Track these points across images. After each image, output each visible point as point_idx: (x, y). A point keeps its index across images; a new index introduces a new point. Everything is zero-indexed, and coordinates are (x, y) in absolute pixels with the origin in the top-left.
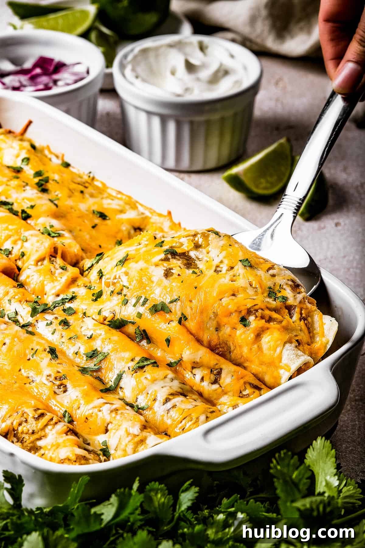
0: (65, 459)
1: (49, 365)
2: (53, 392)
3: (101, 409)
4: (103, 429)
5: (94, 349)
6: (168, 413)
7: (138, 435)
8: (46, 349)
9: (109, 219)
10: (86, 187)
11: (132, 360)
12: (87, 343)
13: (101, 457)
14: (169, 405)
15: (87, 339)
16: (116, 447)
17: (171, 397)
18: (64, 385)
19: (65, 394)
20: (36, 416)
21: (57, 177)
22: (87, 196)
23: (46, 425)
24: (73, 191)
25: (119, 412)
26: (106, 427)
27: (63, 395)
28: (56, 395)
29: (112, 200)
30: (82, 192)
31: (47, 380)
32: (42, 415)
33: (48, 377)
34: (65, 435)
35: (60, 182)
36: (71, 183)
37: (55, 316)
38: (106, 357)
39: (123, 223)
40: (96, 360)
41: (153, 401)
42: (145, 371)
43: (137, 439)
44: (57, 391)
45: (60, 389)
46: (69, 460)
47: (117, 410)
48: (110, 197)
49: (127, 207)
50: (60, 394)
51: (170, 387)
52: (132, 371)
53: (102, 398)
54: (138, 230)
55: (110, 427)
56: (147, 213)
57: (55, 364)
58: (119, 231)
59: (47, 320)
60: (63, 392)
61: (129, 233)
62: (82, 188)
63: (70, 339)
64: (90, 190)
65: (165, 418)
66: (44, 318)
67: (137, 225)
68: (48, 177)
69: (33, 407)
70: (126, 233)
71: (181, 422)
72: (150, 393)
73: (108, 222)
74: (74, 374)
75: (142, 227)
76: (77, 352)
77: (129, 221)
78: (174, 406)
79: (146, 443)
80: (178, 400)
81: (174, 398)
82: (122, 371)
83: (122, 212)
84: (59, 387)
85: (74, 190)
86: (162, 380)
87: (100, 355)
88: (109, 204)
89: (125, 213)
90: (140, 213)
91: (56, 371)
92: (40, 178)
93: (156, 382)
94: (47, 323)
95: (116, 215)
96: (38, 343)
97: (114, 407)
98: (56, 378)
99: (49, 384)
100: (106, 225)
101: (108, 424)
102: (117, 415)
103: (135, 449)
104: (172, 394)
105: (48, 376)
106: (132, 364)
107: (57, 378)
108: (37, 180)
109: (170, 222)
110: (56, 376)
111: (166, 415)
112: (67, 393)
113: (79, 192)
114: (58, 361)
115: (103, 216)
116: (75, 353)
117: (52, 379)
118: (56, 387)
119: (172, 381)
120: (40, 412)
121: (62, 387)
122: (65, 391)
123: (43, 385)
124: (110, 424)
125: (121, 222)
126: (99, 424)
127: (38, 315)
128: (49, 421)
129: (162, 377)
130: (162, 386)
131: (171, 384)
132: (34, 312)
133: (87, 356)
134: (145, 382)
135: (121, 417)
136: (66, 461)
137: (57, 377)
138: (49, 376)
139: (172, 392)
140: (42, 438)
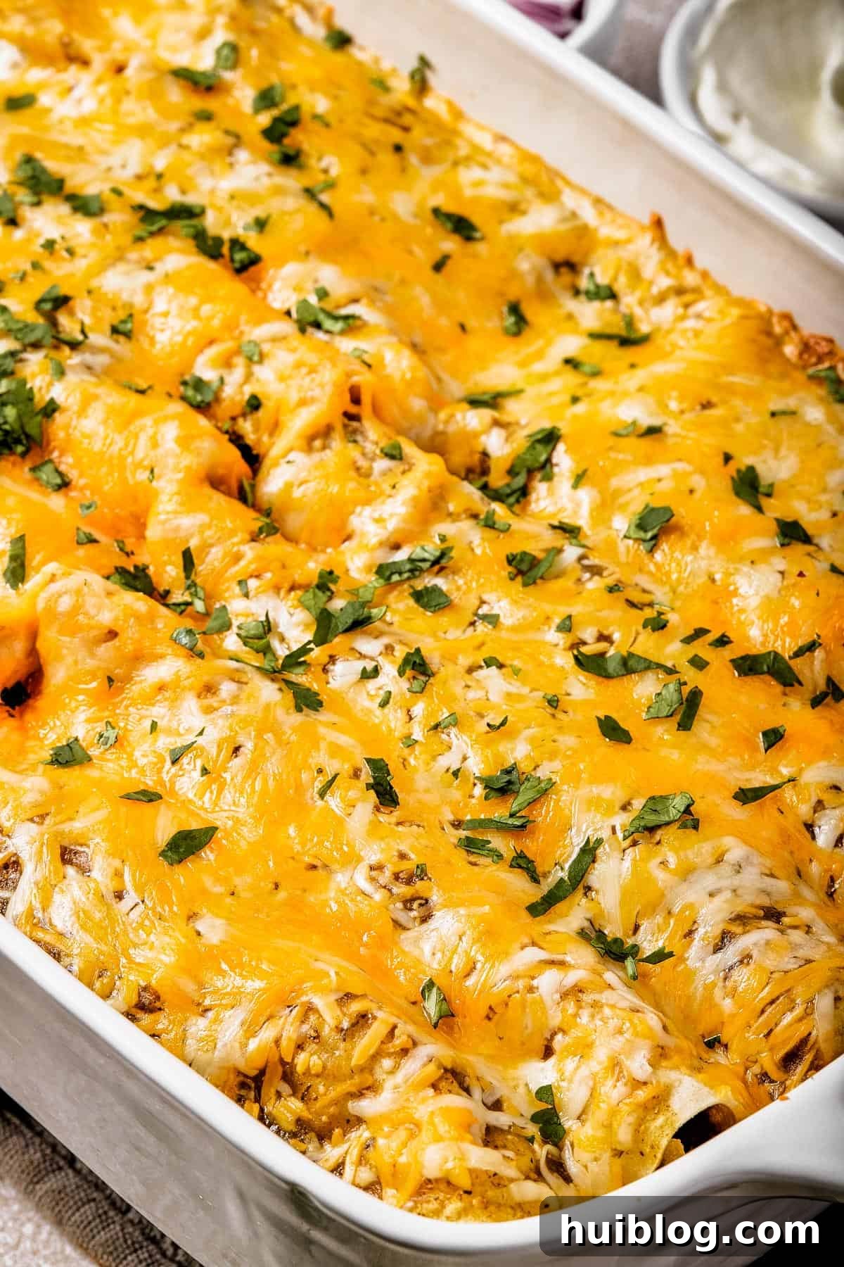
0: (437, 1180)
1: (374, 830)
2: (391, 923)
3: (535, 983)
4: (539, 1044)
5: (507, 765)
6: (725, 979)
7: (645, 1083)
8: (360, 770)
9: (482, 239)
10: (406, 129)
11: (625, 807)
12: (488, 744)
13: (536, 1146)
14: (731, 954)
15: (488, 728)
16: (584, 1112)
17: (736, 929)
18: (422, 898)
19: (425, 926)
20: (346, 1025)
21: (321, 104)
22: (413, 160)
23: (376, 1057)
24: (375, 149)
25: (587, 998)
26: (547, 1039)
27: (417, 930)
28: (399, 930)
29: (484, 167)
30: (398, 148)
31: (373, 879)
32: (362, 1020)
33: (374, 873)
34: (431, 1091)
35: (332, 120)
36: (368, 121)
37: (385, 640)
38: (545, 791)
39: (521, 249)
40: (515, 804)
41: (685, 937)
42: (658, 843)
43: (642, 1095)
44: (403, 917)
45: (411, 910)
46: (449, 1183)
47: (580, 991)
48: (477, 157)
49: (529, 193)
50: (410, 926)
51: (735, 891)
52: (625, 838)
53: (534, 944)
54: (564, 270)
55: (559, 1040)
56: (588, 215)
57: (390, 824)
58: (514, 275)
59: (362, 656)
60: (418, 920)
61: (540, 280)
62: (396, 135)
63: (436, 727)
64: (419, 136)
65: (718, 993)
66: (353, 649)
67: (560, 256)
68: (296, 108)
69: (337, 990)
70: (530, 281)
71: (763, 1012)
72: (676, 910)
73: (480, 248)
74: (449, 863)
75: (576, 259)
76: (459, 770)
77: (541, 241)
78: (745, 959)
79: (668, 1106)
80: (757, 937)
81: (744, 933)
82: (593, 840)
83: (514, 208)
84: (408, 903)
85: (377, 142)
86: (710, 867)
87: (527, 785)
88: (479, 184)
89: (524, 213)
90: (567, 213)
91: (396, 854)
92: (275, 112)
93: (692, 878)
94: (365, 668)
95: (501, 222)
96: (336, 750)
97: (573, 977)
98: (396, 877)
99: (379, 896)
100: (475, 256)
101: (554, 1034)
102: (580, 1007)
103: (640, 1126)
104: (741, 919)
105: (372, 868)
106: (621, 820)
107: (401, 875)
108: (265, 119)
109: (660, 249)
110: (397, 870)
111: (720, 984)
112: (432, 924)
113: (390, 149)
114: (397, 814)
115: (462, 227)
116: (451, 771)
117: (386, 877)
118: (399, 905)
119: (739, 872)
120: (356, 1007)
121: (415, 905)
122: (425, 919)
123: (359, 898)
124: (559, 1037)
125: (516, 245)
126: (526, 1027)
127: (337, 640)
128: (382, 1042)
129: (711, 860)
130: (711, 888)
131: (736, 881)
132: (325, 627)
133: (486, 787)
134: (661, 876)
135: (593, 1016)
136: (443, 1186)
137: (398, 874)
138: (378, 868)
139: (740, 908)
140: (364, 1092)
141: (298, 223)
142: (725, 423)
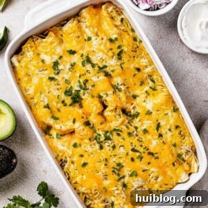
1: (104, 168)
3: (115, 192)
18: (106, 178)
21: (126, 49)
22: (135, 59)
33: (102, 174)
35: (126, 52)
37: (112, 141)
38: (123, 166)
40: (119, 167)
47: (119, 194)
59: (109, 143)
68: (123, 50)
88: (143, 62)
89: (147, 68)
91: (105, 172)
95: (144, 69)
100: (139, 74)
113: (133, 57)
115: (139, 70)
131: (139, 183)
132: (106, 138)
133: (117, 164)
141: (118, 71)
142: (159, 114)
